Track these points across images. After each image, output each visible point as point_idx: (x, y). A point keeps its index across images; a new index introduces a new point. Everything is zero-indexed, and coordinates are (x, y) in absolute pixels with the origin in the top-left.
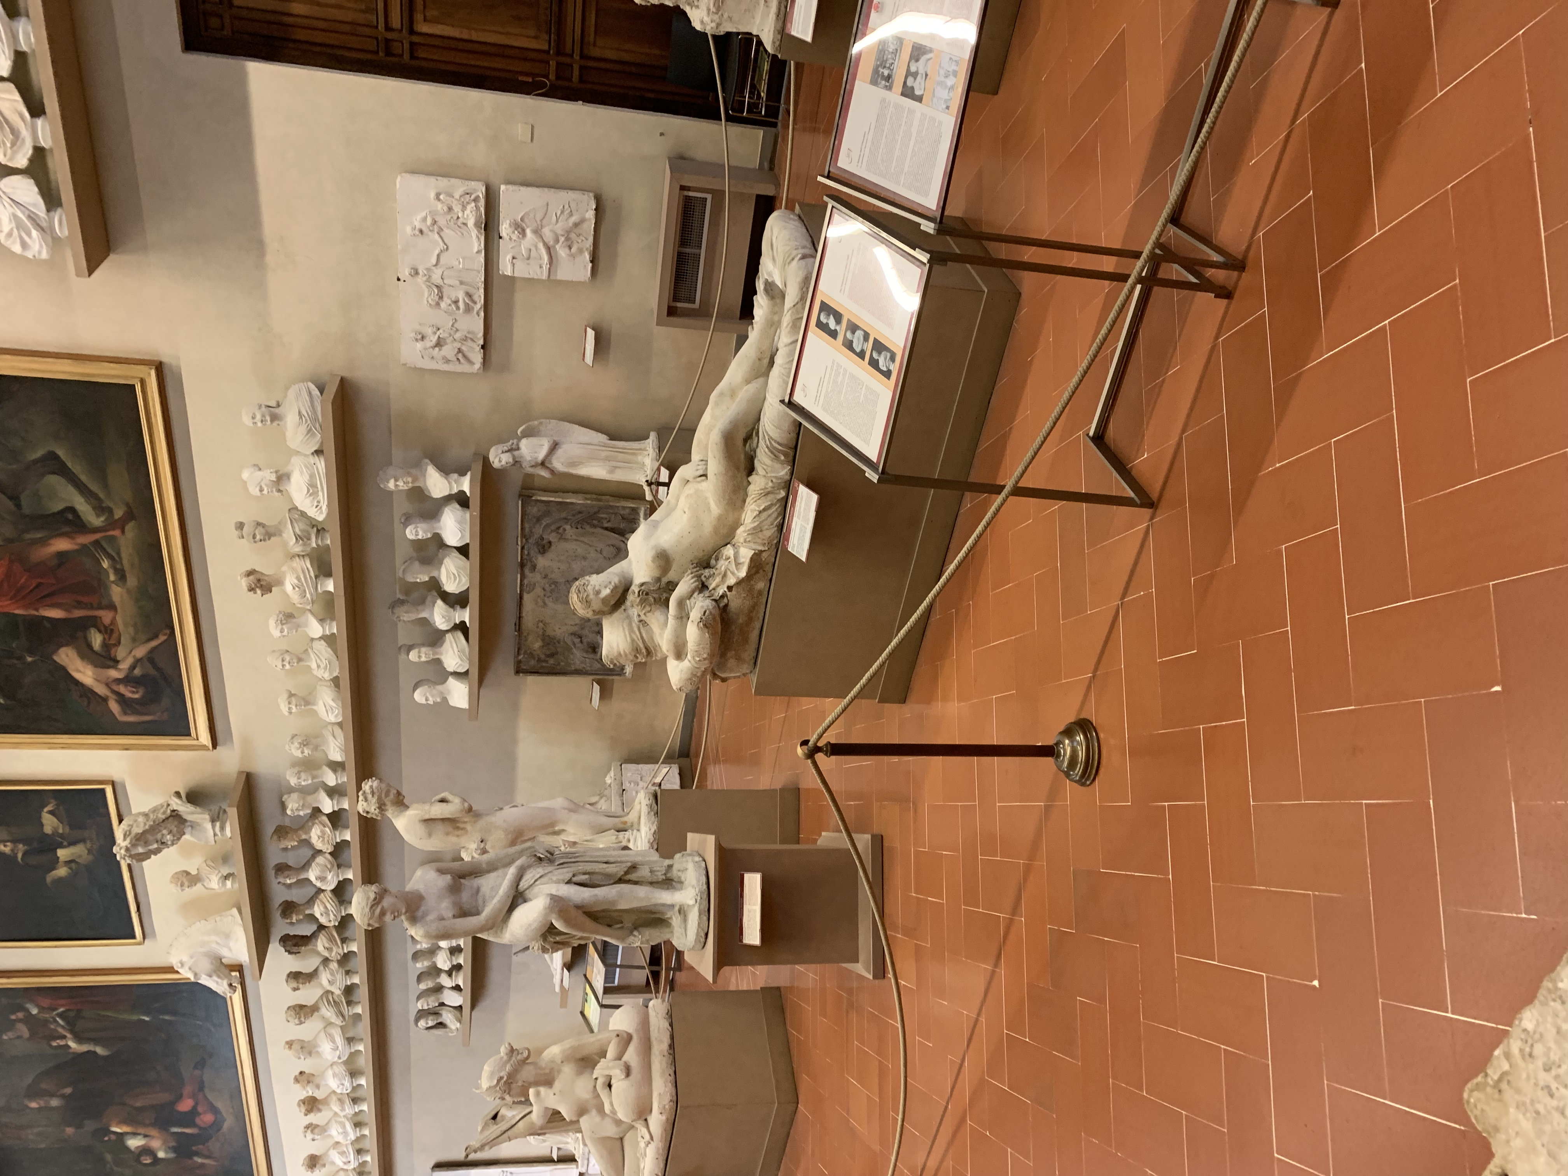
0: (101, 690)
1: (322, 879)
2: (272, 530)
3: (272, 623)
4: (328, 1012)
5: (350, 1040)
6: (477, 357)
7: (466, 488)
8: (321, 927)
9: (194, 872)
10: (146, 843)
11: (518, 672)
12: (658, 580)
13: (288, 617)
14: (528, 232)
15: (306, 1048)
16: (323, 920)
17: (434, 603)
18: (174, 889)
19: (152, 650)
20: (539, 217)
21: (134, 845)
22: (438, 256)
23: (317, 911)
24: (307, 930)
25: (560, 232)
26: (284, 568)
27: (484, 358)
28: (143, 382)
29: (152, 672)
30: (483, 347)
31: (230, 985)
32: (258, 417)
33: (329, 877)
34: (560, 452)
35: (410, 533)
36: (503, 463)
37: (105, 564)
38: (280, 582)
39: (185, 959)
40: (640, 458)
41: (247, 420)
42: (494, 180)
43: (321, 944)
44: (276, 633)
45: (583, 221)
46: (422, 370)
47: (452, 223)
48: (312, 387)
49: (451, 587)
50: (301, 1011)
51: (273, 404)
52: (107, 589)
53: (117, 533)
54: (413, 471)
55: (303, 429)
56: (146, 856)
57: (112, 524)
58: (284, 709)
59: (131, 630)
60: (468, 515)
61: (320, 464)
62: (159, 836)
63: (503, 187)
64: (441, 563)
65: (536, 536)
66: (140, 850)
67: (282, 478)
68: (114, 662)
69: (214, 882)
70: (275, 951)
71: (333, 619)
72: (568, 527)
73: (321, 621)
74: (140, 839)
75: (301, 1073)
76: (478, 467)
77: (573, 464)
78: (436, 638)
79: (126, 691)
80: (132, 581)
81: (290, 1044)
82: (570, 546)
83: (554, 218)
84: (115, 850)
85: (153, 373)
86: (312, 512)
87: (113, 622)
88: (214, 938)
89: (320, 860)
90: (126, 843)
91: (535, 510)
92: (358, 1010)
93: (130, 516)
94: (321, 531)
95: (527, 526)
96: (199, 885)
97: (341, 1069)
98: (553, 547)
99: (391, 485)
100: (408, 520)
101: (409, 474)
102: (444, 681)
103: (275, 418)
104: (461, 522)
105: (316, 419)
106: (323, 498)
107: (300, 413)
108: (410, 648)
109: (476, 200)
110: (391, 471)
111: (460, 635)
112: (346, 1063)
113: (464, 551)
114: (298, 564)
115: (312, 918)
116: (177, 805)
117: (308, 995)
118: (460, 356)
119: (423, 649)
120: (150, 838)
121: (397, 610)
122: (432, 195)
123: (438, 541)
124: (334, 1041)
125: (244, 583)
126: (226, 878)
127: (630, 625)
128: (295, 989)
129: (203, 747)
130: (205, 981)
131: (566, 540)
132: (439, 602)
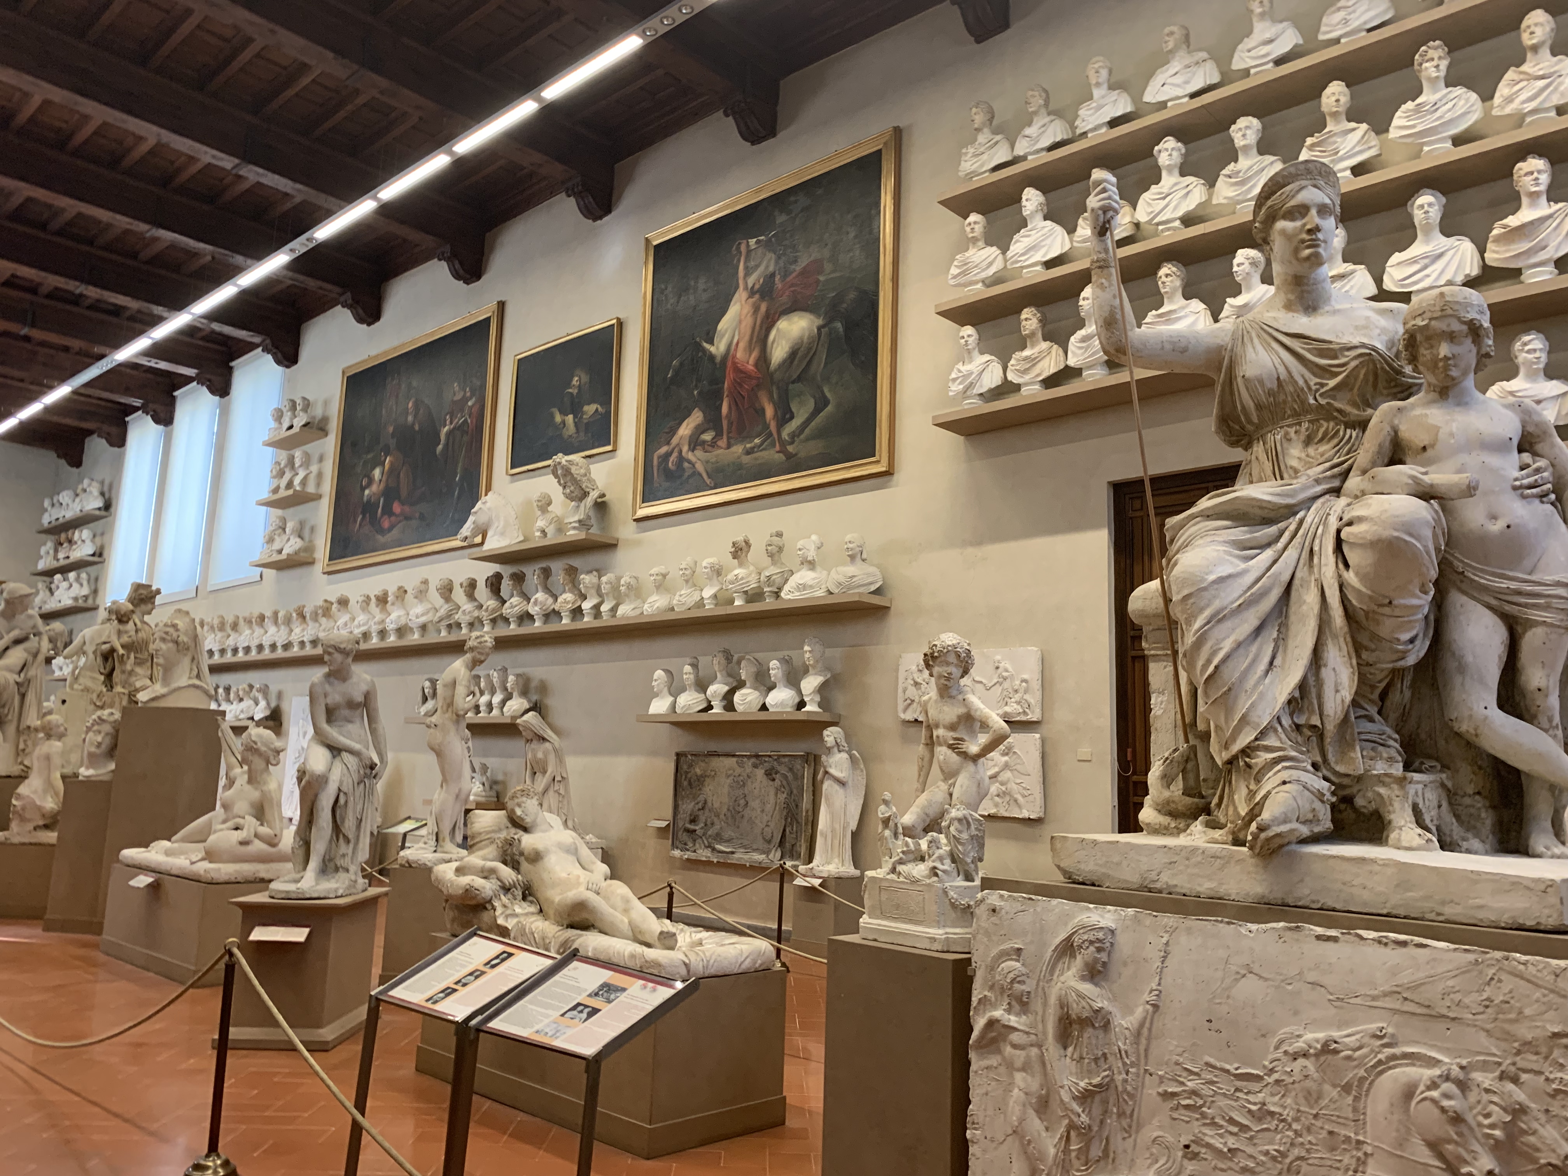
0: (675, 441)
1: (536, 603)
2: (776, 558)
3: (711, 560)
4: (444, 609)
5: (424, 628)
6: (909, 716)
7: (808, 708)
8: (504, 602)
9: (550, 509)
10: (565, 476)
11: (678, 754)
12: (522, 854)
13: (718, 571)
14: (1006, 758)
15: (421, 593)
16: (507, 605)
17: (726, 684)
18: (536, 496)
19: (700, 475)
20: (1018, 767)
21: (562, 467)
22: (981, 682)
23: (515, 600)
24: (504, 593)
25: (1009, 786)
26: (752, 568)
27: (909, 722)
28: (878, 462)
29: (687, 474)
30: (916, 720)
31: (466, 538)
32: (851, 546)
33: (537, 608)
34: (836, 787)
35: (774, 664)
36: (826, 739)
37: (757, 441)
38: (741, 565)
39: (488, 505)
40: (836, 860)
41: (848, 538)
42: (1044, 728)
43: (492, 603)
44: (704, 564)
45: (1020, 807)
46: (897, 670)
47: (1005, 693)
48: (877, 586)
49: (737, 697)
50: (447, 590)
51: (864, 556)
52: (742, 442)
53: (778, 448)
54: (820, 665)
55: (842, 579)
56: (556, 476)
57: (783, 444)
58: (654, 570)
59: (714, 460)
60: (789, 710)
61: (820, 593)
62: (569, 484)
63: (1037, 736)
64: (755, 689)
65: (779, 768)
66: (559, 472)
67: (811, 565)
68: (692, 449)
69: (541, 523)
70: (491, 568)
71: (716, 605)
72: (785, 795)
73: (715, 596)
74: (567, 472)
75: (406, 591)
76: (826, 717)
77: (827, 799)
78: (702, 686)
79: (673, 457)
80: (746, 459)
81: (425, 582)
82: (772, 799)
83: (1019, 781)
84: (560, 455)
85: (884, 469)
86: (786, 588)
87: (720, 447)
88: (502, 523)
89: (550, 600)
90: (564, 462)
91: (799, 767)
92: (444, 633)
93: (789, 456)
94: (777, 594)
95: (786, 760)
96: (539, 513)
97: (403, 621)
98: (771, 783)
99: (807, 648)
100: (786, 662)
101: (817, 661)
102: (671, 694)
103: (852, 557)
104: (782, 704)
105: (849, 589)
106: (797, 595)
107: (854, 576)
108: (695, 666)
109: (1025, 713)
110: (818, 648)
111: (704, 705)
112: (406, 625)
113: (764, 708)
114: (754, 578)
115: (512, 596)
116: (593, 495)
117: (459, 595)
118: (909, 701)
119: (692, 677)
120: (568, 478)
121: (721, 654)
122: (1025, 676)
123: (771, 687)
124: (422, 615)
125: (740, 538)
126: (543, 532)
127: (493, 831)
128: (461, 585)
129: (635, 512)
130: (471, 519)
131: (776, 794)
132: (726, 688)
